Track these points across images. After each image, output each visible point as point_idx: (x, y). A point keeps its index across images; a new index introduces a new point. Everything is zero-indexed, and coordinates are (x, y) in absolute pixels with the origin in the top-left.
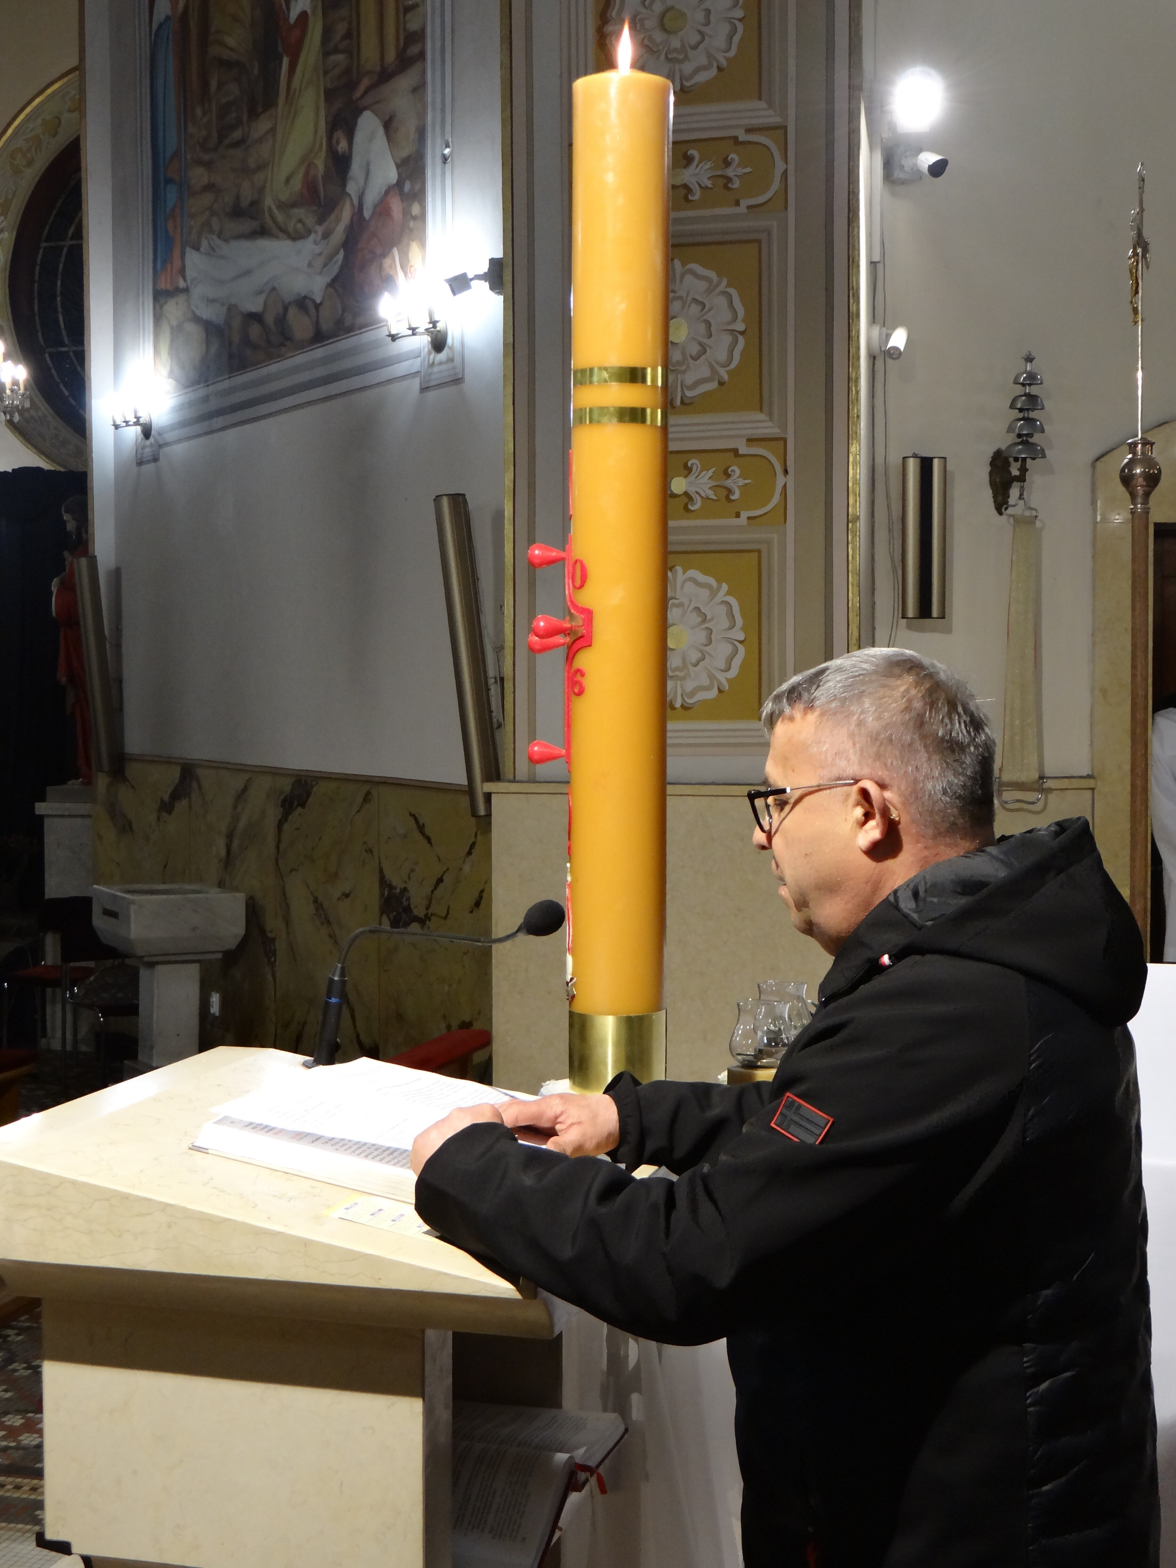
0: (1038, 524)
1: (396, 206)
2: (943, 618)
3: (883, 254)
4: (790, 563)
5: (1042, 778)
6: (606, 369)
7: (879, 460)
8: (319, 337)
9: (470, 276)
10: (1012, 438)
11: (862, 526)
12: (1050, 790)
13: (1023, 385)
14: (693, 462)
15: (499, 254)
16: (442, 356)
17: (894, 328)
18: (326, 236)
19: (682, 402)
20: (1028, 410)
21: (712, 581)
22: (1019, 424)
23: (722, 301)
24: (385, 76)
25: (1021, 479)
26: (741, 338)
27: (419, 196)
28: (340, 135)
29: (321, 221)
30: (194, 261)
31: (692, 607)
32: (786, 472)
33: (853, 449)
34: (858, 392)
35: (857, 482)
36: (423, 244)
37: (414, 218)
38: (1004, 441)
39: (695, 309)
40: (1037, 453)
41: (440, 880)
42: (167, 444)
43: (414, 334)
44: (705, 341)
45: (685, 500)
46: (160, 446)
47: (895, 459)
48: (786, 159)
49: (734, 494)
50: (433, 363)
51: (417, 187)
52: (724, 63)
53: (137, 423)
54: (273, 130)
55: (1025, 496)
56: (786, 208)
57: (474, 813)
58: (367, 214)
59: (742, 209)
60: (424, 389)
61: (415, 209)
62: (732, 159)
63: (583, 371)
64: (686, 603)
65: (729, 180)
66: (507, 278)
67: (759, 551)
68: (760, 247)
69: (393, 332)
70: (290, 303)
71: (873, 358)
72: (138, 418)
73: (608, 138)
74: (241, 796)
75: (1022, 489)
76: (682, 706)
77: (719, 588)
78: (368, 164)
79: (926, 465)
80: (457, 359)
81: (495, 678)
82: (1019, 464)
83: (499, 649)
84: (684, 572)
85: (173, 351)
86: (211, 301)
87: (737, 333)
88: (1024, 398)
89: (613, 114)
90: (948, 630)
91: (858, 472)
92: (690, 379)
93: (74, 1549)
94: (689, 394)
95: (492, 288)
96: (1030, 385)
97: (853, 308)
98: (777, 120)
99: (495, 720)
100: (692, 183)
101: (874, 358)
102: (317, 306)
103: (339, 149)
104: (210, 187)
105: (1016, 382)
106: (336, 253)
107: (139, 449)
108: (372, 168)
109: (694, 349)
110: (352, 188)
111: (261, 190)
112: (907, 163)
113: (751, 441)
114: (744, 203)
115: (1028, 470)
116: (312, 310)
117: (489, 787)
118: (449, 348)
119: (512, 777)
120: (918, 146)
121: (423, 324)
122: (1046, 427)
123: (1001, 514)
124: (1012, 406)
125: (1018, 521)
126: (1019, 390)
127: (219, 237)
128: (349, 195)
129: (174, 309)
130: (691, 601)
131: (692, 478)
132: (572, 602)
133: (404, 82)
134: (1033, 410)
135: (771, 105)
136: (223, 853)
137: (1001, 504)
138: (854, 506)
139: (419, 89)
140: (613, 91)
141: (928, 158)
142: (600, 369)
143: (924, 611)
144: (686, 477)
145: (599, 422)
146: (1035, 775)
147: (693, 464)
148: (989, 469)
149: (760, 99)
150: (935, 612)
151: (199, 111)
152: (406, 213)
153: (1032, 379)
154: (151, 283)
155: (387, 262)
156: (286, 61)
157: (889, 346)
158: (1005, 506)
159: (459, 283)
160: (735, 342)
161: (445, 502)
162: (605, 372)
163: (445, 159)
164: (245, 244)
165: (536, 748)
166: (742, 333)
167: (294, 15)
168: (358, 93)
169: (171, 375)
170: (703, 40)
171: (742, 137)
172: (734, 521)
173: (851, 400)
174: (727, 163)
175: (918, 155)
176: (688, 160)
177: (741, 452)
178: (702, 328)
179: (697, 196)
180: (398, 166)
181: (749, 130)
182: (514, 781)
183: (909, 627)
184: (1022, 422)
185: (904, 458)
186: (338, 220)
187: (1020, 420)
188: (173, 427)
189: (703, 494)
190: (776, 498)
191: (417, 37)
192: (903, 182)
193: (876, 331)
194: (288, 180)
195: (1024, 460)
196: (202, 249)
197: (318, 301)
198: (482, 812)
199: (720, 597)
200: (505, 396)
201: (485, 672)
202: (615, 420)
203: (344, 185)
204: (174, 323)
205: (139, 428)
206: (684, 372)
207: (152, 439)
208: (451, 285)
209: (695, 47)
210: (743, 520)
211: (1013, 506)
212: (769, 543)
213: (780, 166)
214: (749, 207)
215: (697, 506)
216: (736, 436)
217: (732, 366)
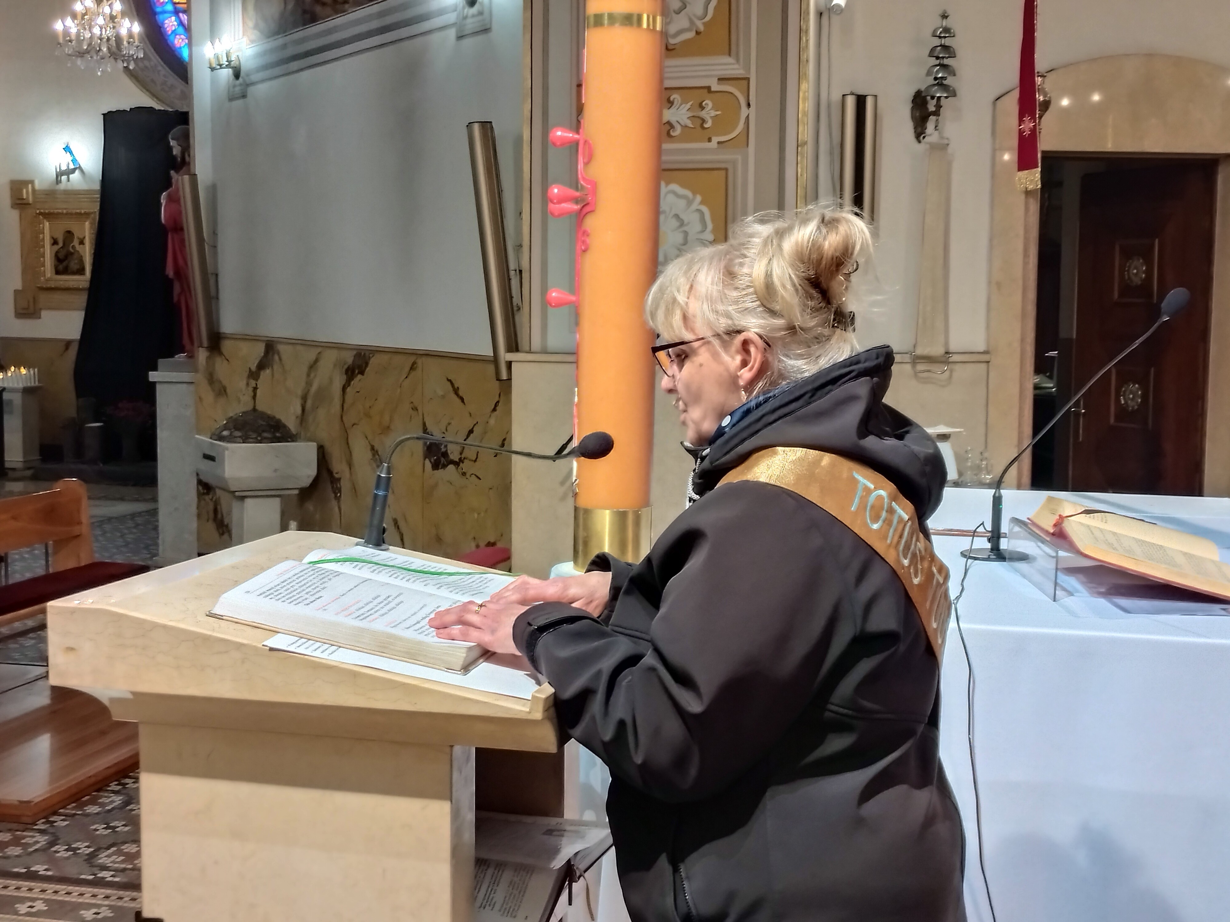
0: (950, 150)
4: (751, 179)
5: (947, 353)
7: (823, 99)
10: (931, 81)
11: (809, 149)
12: (955, 363)
14: (675, 97)
20: (943, 58)
31: (673, 214)
32: (749, 105)
33: (803, 87)
34: (807, 41)
35: (805, 114)
40: (950, 92)
41: (471, 432)
49: (706, 123)
55: (939, 128)
57: (500, 378)
64: (668, 213)
67: (726, 170)
77: (694, 198)
81: (516, 270)
83: (519, 248)
84: (668, 186)
88: (940, 48)
91: (806, 105)
94: (672, 41)
99: (515, 307)
101: (821, 13)
113: (721, 80)
117: (510, 357)
119: (527, 349)
122: (958, 72)
125: (934, 148)
126: (936, 41)
130: (672, 209)
131: (673, 110)
132: (582, 175)
137: (920, 134)
138: (803, 133)
144: (668, 110)
146: (942, 351)
147: (674, 99)
148: (911, 105)
157: (833, 4)
160: (709, 1)
165: (554, 294)
173: (802, 47)
177: (713, 89)
182: (529, 352)
184: (938, 67)
185: (843, 95)
187: (937, 65)
189: (683, 124)
190: (741, 126)
198: (506, 377)
200: (524, 42)
201: (508, 270)
202: (620, 24)
205: (230, 70)
210: (714, 144)
211: (930, 135)
212: (734, 163)
215: (677, 132)
216: (709, 76)
217: (707, 19)
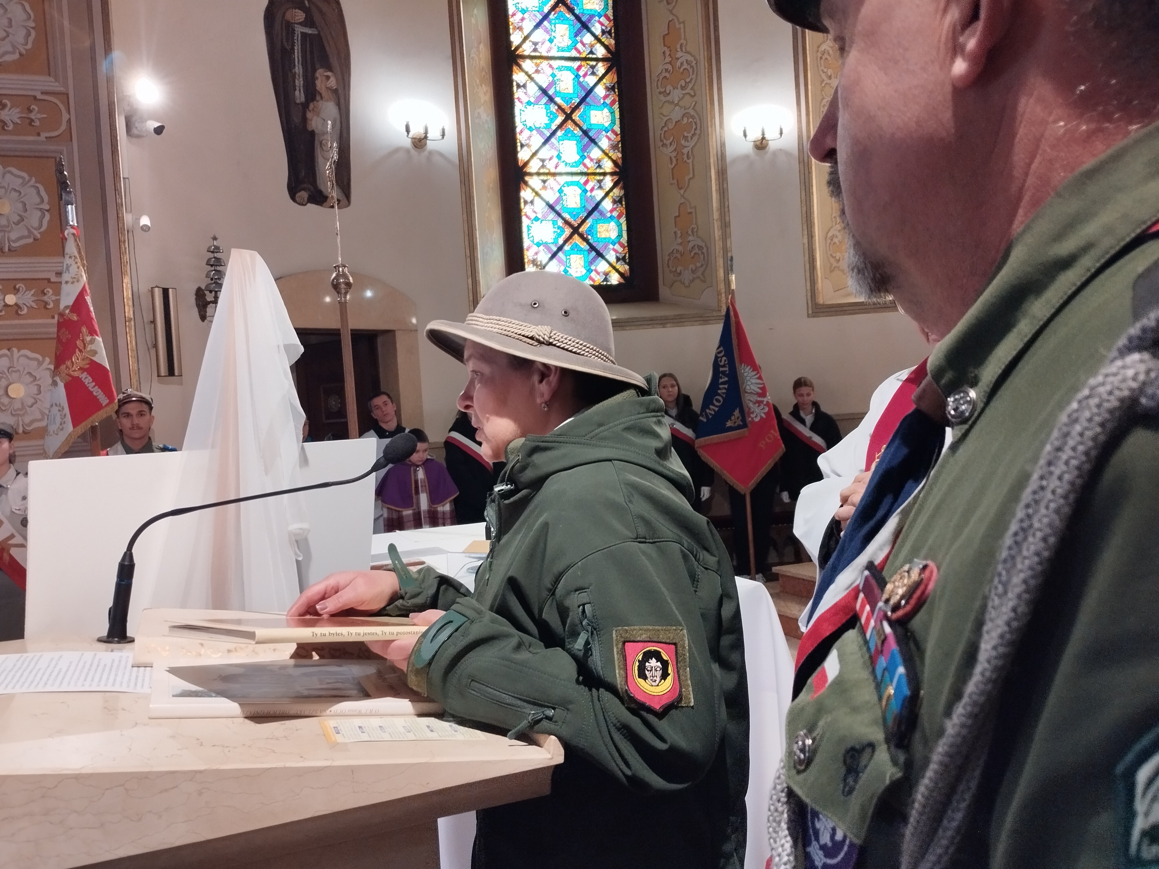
2: (181, 376)
7: (135, 289)
10: (207, 280)
13: (212, 252)
14: (19, 285)
17: (142, 215)
19: (9, 250)
21: (39, 357)
22: (211, 273)
23: (34, 191)
25: (215, 302)
26: (46, 213)
33: (126, 281)
34: (125, 248)
35: (129, 299)
38: (203, 282)
39: (15, 195)
44: (23, 214)
45: (17, 308)
47: (146, 288)
48: (69, 113)
52: (24, 52)
56: (71, 140)
59: (42, 138)
62: (33, 109)
64: (21, 370)
65: (32, 120)
75: (215, 307)
76: (23, 432)
79: (165, 292)
82: (212, 295)
84: (19, 351)
87: (44, 211)
88: (213, 259)
90: (184, 383)
92: (13, 236)
94: (14, 245)
96: (216, 252)
97: (119, 201)
98: (62, 89)
100: (7, 119)
105: (207, 251)
109: (16, 218)
112: (142, 125)
113: (58, 274)
114: (44, 135)
115: (218, 297)
120: (145, 116)
123: (203, 321)
124: (207, 264)
126: (210, 255)
130: (24, 368)
131: (19, 295)
134: (218, 266)
135: (56, 80)
137: (202, 315)
138: (129, 312)
141: (153, 124)
143: (171, 372)
147: (19, 287)
149: (49, 75)
150: (176, 373)
153: (217, 249)
158: (204, 317)
160: (43, 216)
166: (47, 211)
170: (8, 36)
171: (40, 96)
172: (51, 321)
174: (30, 111)
175: (146, 121)
176: (3, 106)
177: (52, 280)
178: (20, 206)
179: (11, 127)
181: (42, 93)
183: (159, 382)
184: (213, 272)
185: (152, 288)
187: (212, 270)
189: (28, 305)
192: (139, 137)
193: (132, 216)
195: (215, 292)
199: (45, 365)
206: (10, 232)
211: (210, 316)
213: (65, 117)
214: (46, 138)
215: (25, 311)
216: (49, 271)
217: (42, 230)
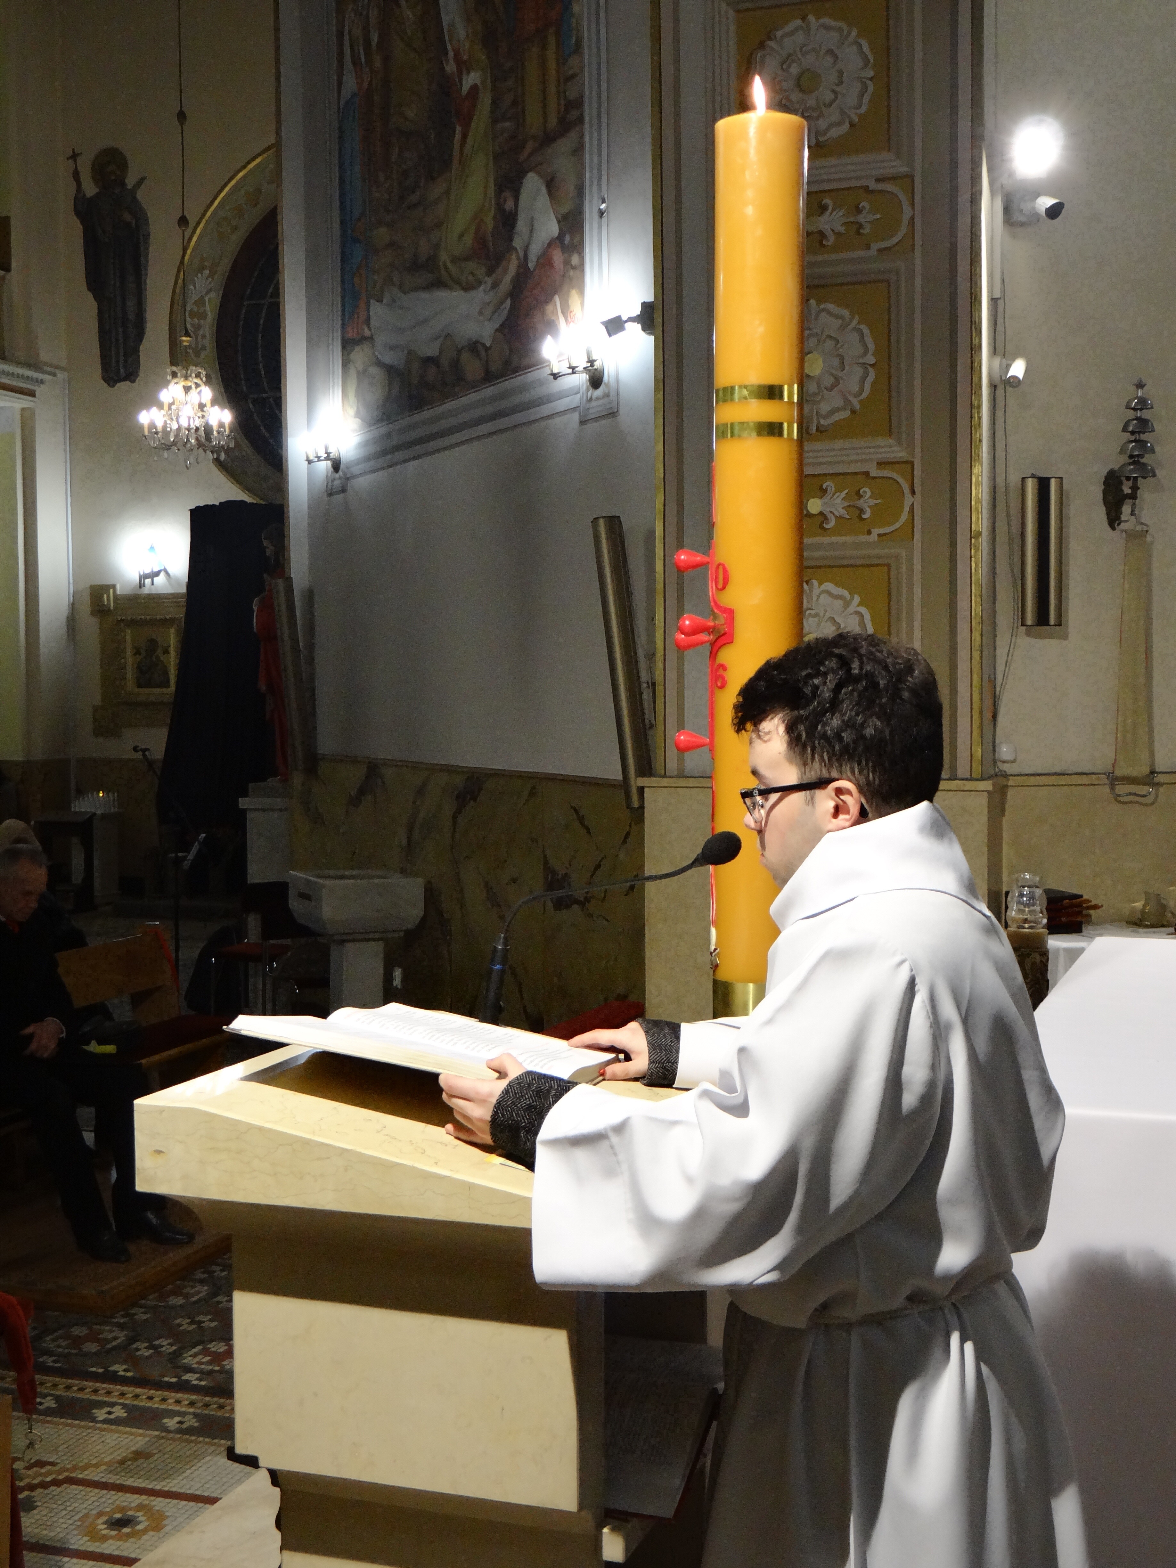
0: (1149, 539)
1: (557, 257)
2: (1060, 625)
3: (1003, 291)
4: (917, 577)
5: (1153, 772)
6: (746, 387)
7: (1000, 480)
8: (489, 377)
9: (624, 318)
10: (1125, 459)
11: (984, 542)
12: (1160, 784)
13: (1135, 409)
14: (827, 484)
15: (650, 298)
16: (599, 392)
17: (1014, 360)
18: (495, 286)
19: (817, 430)
20: (1139, 432)
21: (846, 594)
22: (1131, 446)
23: (854, 337)
24: (548, 139)
25: (1133, 496)
26: (870, 369)
27: (578, 247)
28: (507, 194)
29: (490, 272)
30: (377, 311)
31: (826, 617)
32: (913, 493)
33: (976, 471)
34: (980, 418)
35: (979, 501)
36: (582, 292)
37: (574, 268)
38: (1116, 462)
39: (830, 344)
40: (1147, 472)
41: (598, 867)
42: (354, 477)
43: (573, 373)
44: (839, 374)
45: (821, 519)
46: (348, 479)
47: (1014, 479)
48: (913, 207)
49: (865, 513)
50: (591, 399)
51: (576, 240)
52: (856, 119)
53: (327, 459)
54: (448, 192)
55: (1136, 512)
56: (913, 250)
57: (629, 806)
58: (531, 265)
59: (873, 252)
60: (583, 422)
61: (575, 259)
62: (863, 207)
63: (725, 389)
64: (822, 614)
65: (860, 226)
66: (658, 319)
67: (889, 566)
68: (889, 286)
69: (555, 371)
70: (463, 348)
71: (993, 387)
72: (328, 453)
73: (747, 175)
74: (420, 791)
75: (1134, 505)
77: (852, 598)
78: (532, 220)
79: (1043, 484)
80: (613, 393)
81: (648, 683)
82: (1130, 483)
83: (651, 656)
84: (820, 584)
85: (359, 394)
86: (393, 348)
87: (868, 366)
88: (1135, 421)
89: (752, 152)
90: (1065, 637)
91: (980, 491)
92: (824, 408)
93: (261, 1464)
94: (824, 422)
95: (644, 329)
96: (1141, 409)
97: (975, 341)
98: (905, 170)
99: (647, 721)
100: (827, 229)
101: (995, 386)
102: (487, 349)
103: (507, 207)
104: (392, 244)
105: (1128, 407)
106: (504, 301)
107: (329, 480)
108: (536, 225)
109: (829, 381)
110: (517, 243)
111: (437, 246)
112: (1026, 207)
113: (881, 464)
114: (876, 246)
115: (1139, 488)
116: (483, 353)
117: (642, 782)
118: (605, 384)
119: (663, 773)
120: (1035, 190)
121: (582, 363)
122: (1157, 449)
123: (1113, 529)
124: (1125, 430)
125: (1131, 536)
126: (1131, 414)
127: (400, 288)
128: (516, 249)
129: (360, 356)
130: (826, 611)
131: (827, 498)
132: (715, 602)
133: (564, 145)
134: (1144, 433)
135: (899, 156)
136: (404, 842)
137: (1114, 520)
138: (977, 523)
139: (578, 151)
140: (752, 131)
141: (1046, 202)
142: (740, 387)
143: (1042, 618)
144: (821, 498)
145: (740, 436)
146: (1146, 770)
147: (827, 486)
148: (1103, 487)
149: (889, 150)
150: (1052, 621)
151: (381, 177)
152: (567, 263)
153: (1143, 404)
154: (339, 333)
155: (549, 308)
156: (458, 129)
157: (1009, 375)
158: (1117, 522)
159: (614, 326)
160: (866, 374)
161: (602, 524)
162: (745, 390)
163: (601, 213)
164: (423, 295)
165: (682, 737)
166: (872, 366)
167: (465, 88)
168: (522, 157)
169: (357, 415)
170: (836, 98)
171: (873, 186)
172: (864, 538)
173: (973, 426)
174: (859, 211)
175: (1037, 198)
176: (823, 208)
177: (871, 475)
178: (836, 362)
179: (831, 240)
180: (559, 222)
181: (878, 180)
182: (665, 776)
183: (1028, 634)
184: (1133, 444)
185: (1023, 478)
186: (505, 271)
187: (1132, 442)
188: (358, 462)
189: (837, 514)
190: (904, 517)
191: (577, 104)
192: (1022, 224)
193: (997, 361)
194: (461, 236)
195: (1136, 478)
196: (384, 301)
197: (488, 345)
198: (636, 804)
199: (852, 608)
200: (656, 427)
201: (639, 677)
202: (754, 434)
203: (511, 239)
204: (361, 368)
205: (329, 463)
206: (818, 403)
207: (340, 473)
208: (606, 328)
209: (830, 105)
210: (874, 537)
211: (1125, 521)
212: (897, 558)
213: (907, 212)
214: (879, 250)
215: (831, 524)
216: (867, 460)
217: (864, 396)
